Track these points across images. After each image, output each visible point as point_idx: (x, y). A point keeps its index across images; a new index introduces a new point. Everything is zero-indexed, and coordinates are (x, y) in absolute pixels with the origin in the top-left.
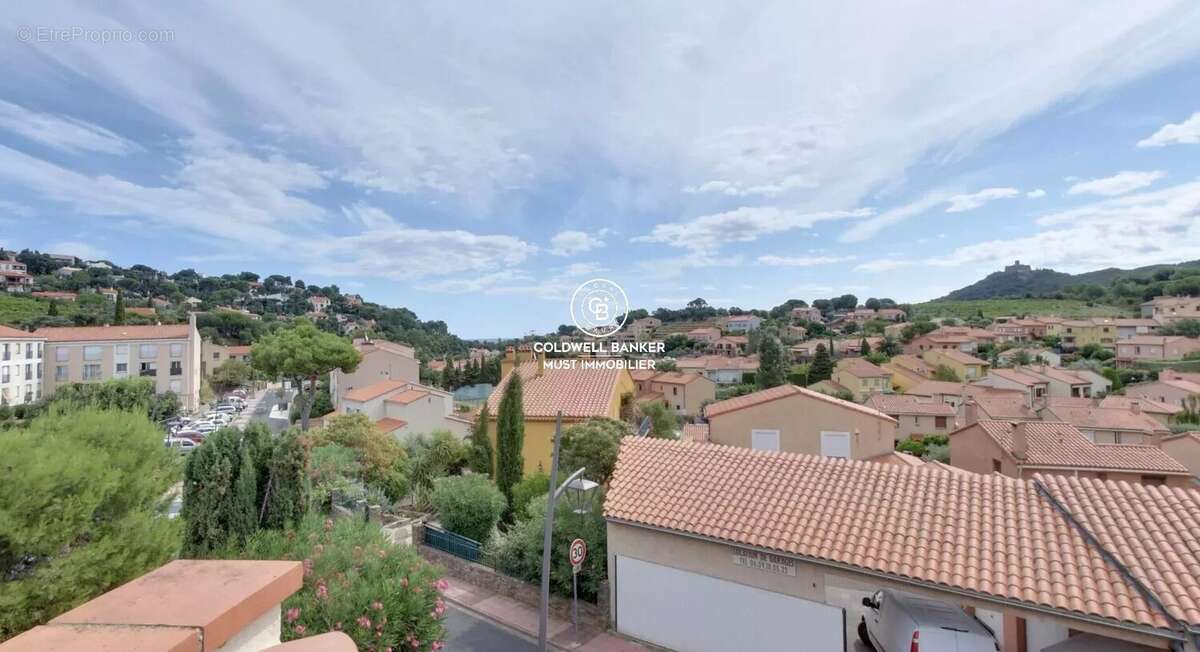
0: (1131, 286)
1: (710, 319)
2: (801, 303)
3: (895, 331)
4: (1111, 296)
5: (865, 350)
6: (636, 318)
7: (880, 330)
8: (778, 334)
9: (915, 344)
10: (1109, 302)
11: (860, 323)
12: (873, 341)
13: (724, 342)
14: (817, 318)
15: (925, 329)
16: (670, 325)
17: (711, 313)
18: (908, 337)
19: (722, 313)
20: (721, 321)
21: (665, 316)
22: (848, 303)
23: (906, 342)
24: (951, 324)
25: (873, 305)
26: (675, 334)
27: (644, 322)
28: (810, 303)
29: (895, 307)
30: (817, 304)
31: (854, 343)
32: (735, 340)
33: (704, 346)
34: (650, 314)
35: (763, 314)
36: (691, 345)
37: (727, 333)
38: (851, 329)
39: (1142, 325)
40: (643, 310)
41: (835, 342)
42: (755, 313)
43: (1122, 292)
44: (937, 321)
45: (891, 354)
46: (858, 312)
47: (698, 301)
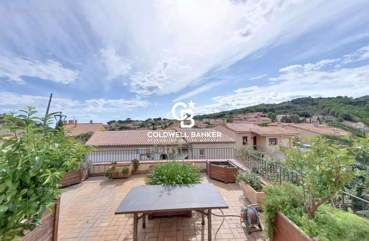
0: (201, 117)
1: (131, 122)
2: (151, 119)
3: (167, 124)
4: (198, 118)
5: (162, 127)
6: (113, 122)
7: (165, 124)
8: (146, 125)
9: (171, 126)
10: (198, 119)
11: (162, 123)
12: (163, 126)
13: (134, 127)
14: (154, 122)
15: (172, 123)
16: (122, 124)
17: (132, 121)
18: (169, 125)
19: (134, 121)
20: (134, 123)
21: (120, 122)
22: (160, 119)
23: (169, 126)
24: (176, 123)
25: (164, 119)
26: (123, 126)
27: (115, 123)
28: (153, 119)
29: (168, 120)
30: (154, 119)
31: (160, 126)
32: (136, 127)
33: (129, 128)
34: (116, 121)
35: (143, 121)
36: (126, 128)
37: (135, 125)
38: (160, 124)
39: (201, 122)
40: (115, 121)
41: (157, 126)
42: (141, 121)
43: (200, 118)
44: (174, 122)
45: (166, 128)
46: (161, 121)
47: (129, 119)
